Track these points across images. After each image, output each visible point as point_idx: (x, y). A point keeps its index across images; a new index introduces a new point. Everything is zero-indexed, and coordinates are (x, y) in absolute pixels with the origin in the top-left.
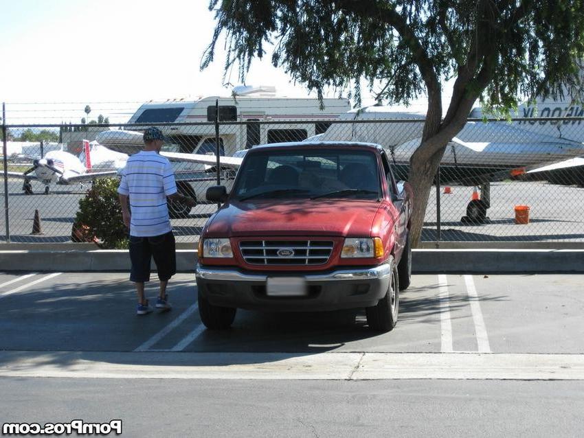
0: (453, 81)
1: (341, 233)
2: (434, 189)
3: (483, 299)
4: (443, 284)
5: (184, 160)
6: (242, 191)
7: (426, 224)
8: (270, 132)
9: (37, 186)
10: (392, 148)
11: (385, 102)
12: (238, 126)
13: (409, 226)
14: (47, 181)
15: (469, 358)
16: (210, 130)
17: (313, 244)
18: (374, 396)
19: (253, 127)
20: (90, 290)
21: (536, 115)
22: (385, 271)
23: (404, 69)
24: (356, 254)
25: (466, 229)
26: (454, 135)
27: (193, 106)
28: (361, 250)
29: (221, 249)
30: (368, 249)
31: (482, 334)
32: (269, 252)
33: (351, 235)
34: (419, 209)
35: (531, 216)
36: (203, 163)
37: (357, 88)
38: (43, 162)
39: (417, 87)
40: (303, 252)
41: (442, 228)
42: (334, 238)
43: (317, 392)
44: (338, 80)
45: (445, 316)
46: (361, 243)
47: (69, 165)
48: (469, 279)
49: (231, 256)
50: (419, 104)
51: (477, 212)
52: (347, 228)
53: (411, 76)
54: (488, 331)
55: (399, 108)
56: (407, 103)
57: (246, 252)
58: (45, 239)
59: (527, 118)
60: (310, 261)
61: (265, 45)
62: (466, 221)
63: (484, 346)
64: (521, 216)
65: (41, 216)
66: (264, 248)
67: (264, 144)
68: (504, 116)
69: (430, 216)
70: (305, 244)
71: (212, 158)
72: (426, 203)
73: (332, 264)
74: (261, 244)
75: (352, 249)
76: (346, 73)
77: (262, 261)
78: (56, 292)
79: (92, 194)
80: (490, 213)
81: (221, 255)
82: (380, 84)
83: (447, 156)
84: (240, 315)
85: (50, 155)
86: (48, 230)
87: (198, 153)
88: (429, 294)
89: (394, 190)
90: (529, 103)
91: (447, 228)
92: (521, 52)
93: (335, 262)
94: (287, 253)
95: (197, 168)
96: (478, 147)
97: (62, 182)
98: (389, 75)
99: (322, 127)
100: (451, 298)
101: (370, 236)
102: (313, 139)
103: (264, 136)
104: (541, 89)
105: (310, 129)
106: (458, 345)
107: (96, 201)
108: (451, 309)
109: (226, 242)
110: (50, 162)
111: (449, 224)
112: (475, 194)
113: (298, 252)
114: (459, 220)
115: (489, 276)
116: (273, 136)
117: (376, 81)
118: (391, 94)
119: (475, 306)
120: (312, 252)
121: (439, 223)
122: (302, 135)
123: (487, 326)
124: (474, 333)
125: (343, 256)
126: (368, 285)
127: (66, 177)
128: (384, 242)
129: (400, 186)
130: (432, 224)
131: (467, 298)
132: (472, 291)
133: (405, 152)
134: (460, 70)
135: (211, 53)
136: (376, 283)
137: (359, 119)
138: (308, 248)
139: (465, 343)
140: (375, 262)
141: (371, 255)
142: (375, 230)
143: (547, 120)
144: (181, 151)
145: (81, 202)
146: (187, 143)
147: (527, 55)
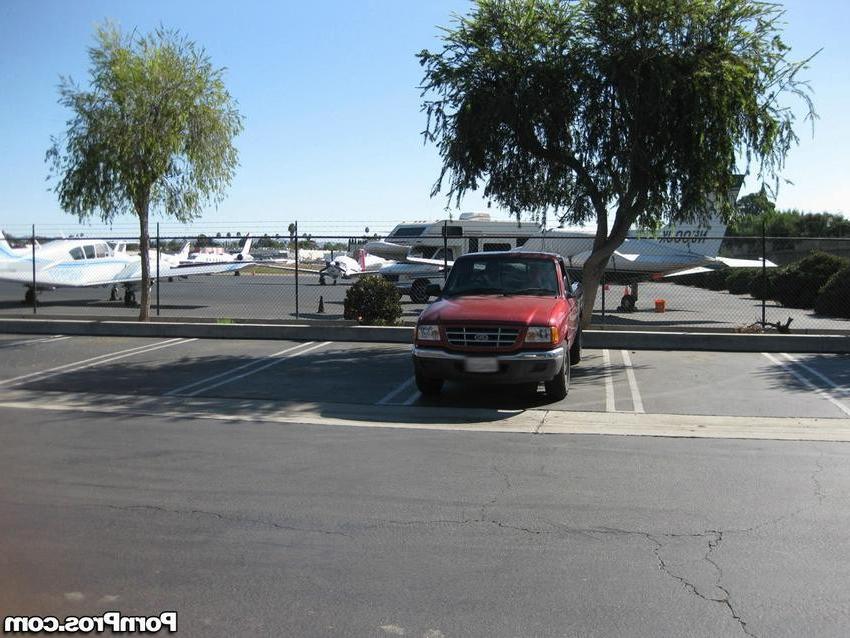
0: (616, 209)
1: (525, 323)
2: (600, 288)
3: (634, 368)
4: (607, 356)
5: (426, 263)
6: (451, 289)
7: (594, 311)
8: (485, 245)
9: (328, 280)
10: (570, 258)
11: (566, 224)
12: (463, 240)
13: (581, 315)
14: (335, 277)
15: (627, 416)
16: (440, 242)
17: (503, 331)
18: (555, 449)
19: (474, 243)
20: (352, 354)
21: (673, 235)
22: (559, 353)
23: (580, 200)
24: (537, 340)
25: (621, 315)
26: (615, 249)
27: (434, 226)
28: (541, 336)
29: (431, 333)
30: (546, 336)
31: (636, 397)
32: (468, 337)
33: (533, 325)
34: (589, 301)
35: (666, 307)
36: (439, 265)
37: (544, 213)
38: (333, 263)
39: (590, 213)
40: (495, 337)
41: (606, 314)
42: (520, 327)
43: (511, 444)
44: (532, 207)
45: (608, 380)
46: (541, 331)
47: (350, 266)
48: (625, 353)
49: (439, 339)
50: (590, 227)
51: (629, 304)
52: (530, 319)
53: (585, 204)
54: (641, 395)
55: (576, 229)
56: (582, 224)
57: (450, 336)
58: (326, 317)
59: (666, 238)
60: (501, 344)
61: (478, 181)
62: (620, 310)
63: (639, 407)
64: (660, 307)
65: (324, 300)
66: (465, 333)
67: (481, 252)
68: (651, 236)
69: (597, 306)
70: (497, 331)
71: (442, 262)
72: (595, 297)
73: (517, 348)
74: (462, 330)
75: (533, 335)
76: (538, 202)
77: (463, 343)
78: (327, 355)
79: (356, 286)
80: (638, 304)
81: (431, 338)
82: (563, 211)
83: (610, 264)
84: (447, 385)
85: (338, 259)
86: (329, 310)
87: (436, 258)
88: (595, 363)
89: (569, 288)
90: (670, 225)
91: (608, 314)
92: (664, 188)
93: (520, 345)
94: (482, 337)
95: (434, 269)
96: (632, 257)
97: (345, 277)
98: (569, 203)
99: (521, 241)
100: (612, 367)
101: (548, 326)
102: (515, 250)
103: (481, 246)
104: (678, 215)
105: (512, 243)
106: (620, 406)
107: (359, 291)
108: (613, 374)
109: (435, 328)
110: (337, 263)
111: (609, 311)
112: (626, 290)
113: (491, 337)
114: (615, 309)
115: (636, 351)
116: (487, 247)
117: (560, 208)
118: (570, 217)
119: (630, 373)
120: (502, 337)
121: (603, 311)
122: (508, 247)
123: (640, 391)
124: (631, 396)
125: (526, 340)
126: (545, 364)
127: (348, 273)
128: (559, 330)
129: (575, 286)
130: (598, 311)
131: (624, 367)
132: (628, 363)
133: (579, 260)
134: (620, 202)
135: (439, 186)
136: (552, 362)
137: (548, 236)
138: (499, 334)
139: (625, 405)
140: (552, 346)
141: (549, 341)
142: (552, 321)
143: (680, 239)
144: (424, 257)
145: (347, 292)
146: (428, 252)
147: (669, 192)
